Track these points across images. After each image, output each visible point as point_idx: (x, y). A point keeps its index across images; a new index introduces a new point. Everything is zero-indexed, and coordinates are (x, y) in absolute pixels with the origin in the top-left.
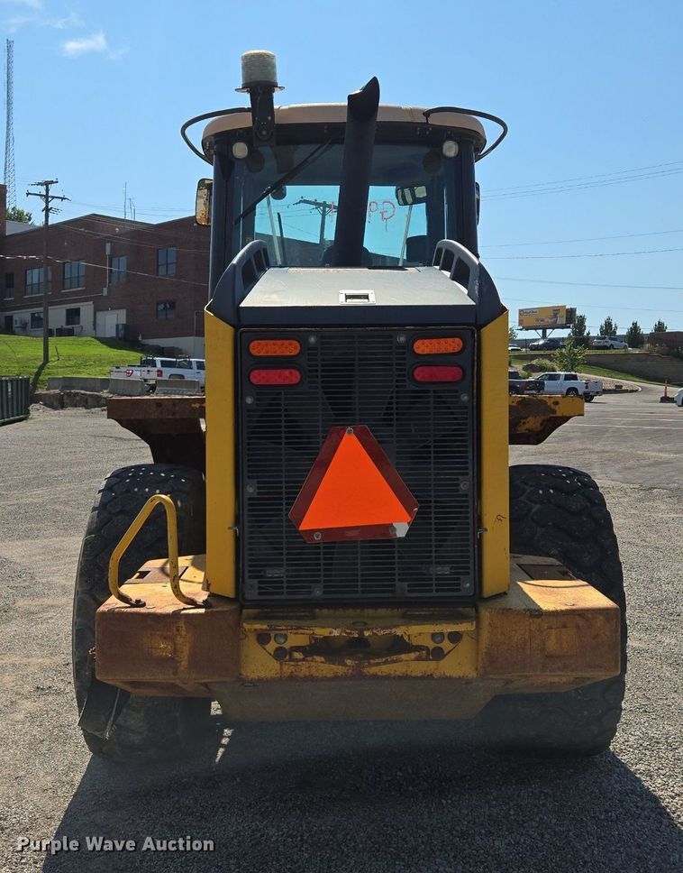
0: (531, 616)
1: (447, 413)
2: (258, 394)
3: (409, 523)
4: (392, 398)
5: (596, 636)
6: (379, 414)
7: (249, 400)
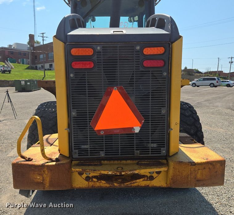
0: (191, 165)
1: (156, 81)
2: (75, 73)
3: (140, 127)
4: (133, 74)
5: (216, 172)
6: (127, 81)
7: (72, 75)
